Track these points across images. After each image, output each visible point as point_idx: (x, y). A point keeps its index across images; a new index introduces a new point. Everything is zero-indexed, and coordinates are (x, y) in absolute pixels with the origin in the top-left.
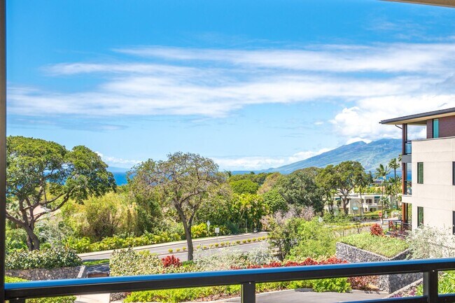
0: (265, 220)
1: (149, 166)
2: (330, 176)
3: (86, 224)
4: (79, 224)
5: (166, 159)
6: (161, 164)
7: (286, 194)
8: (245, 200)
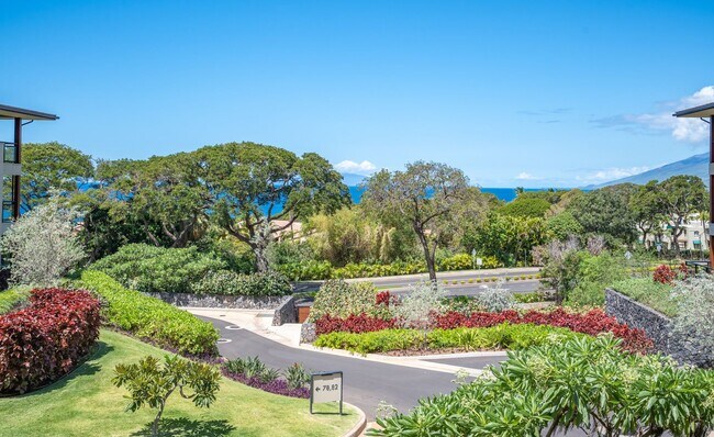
0: (536, 252)
1: (383, 177)
2: (651, 195)
3: (327, 246)
4: (320, 245)
5: (404, 170)
6: (398, 174)
7: (582, 218)
8: (523, 224)
